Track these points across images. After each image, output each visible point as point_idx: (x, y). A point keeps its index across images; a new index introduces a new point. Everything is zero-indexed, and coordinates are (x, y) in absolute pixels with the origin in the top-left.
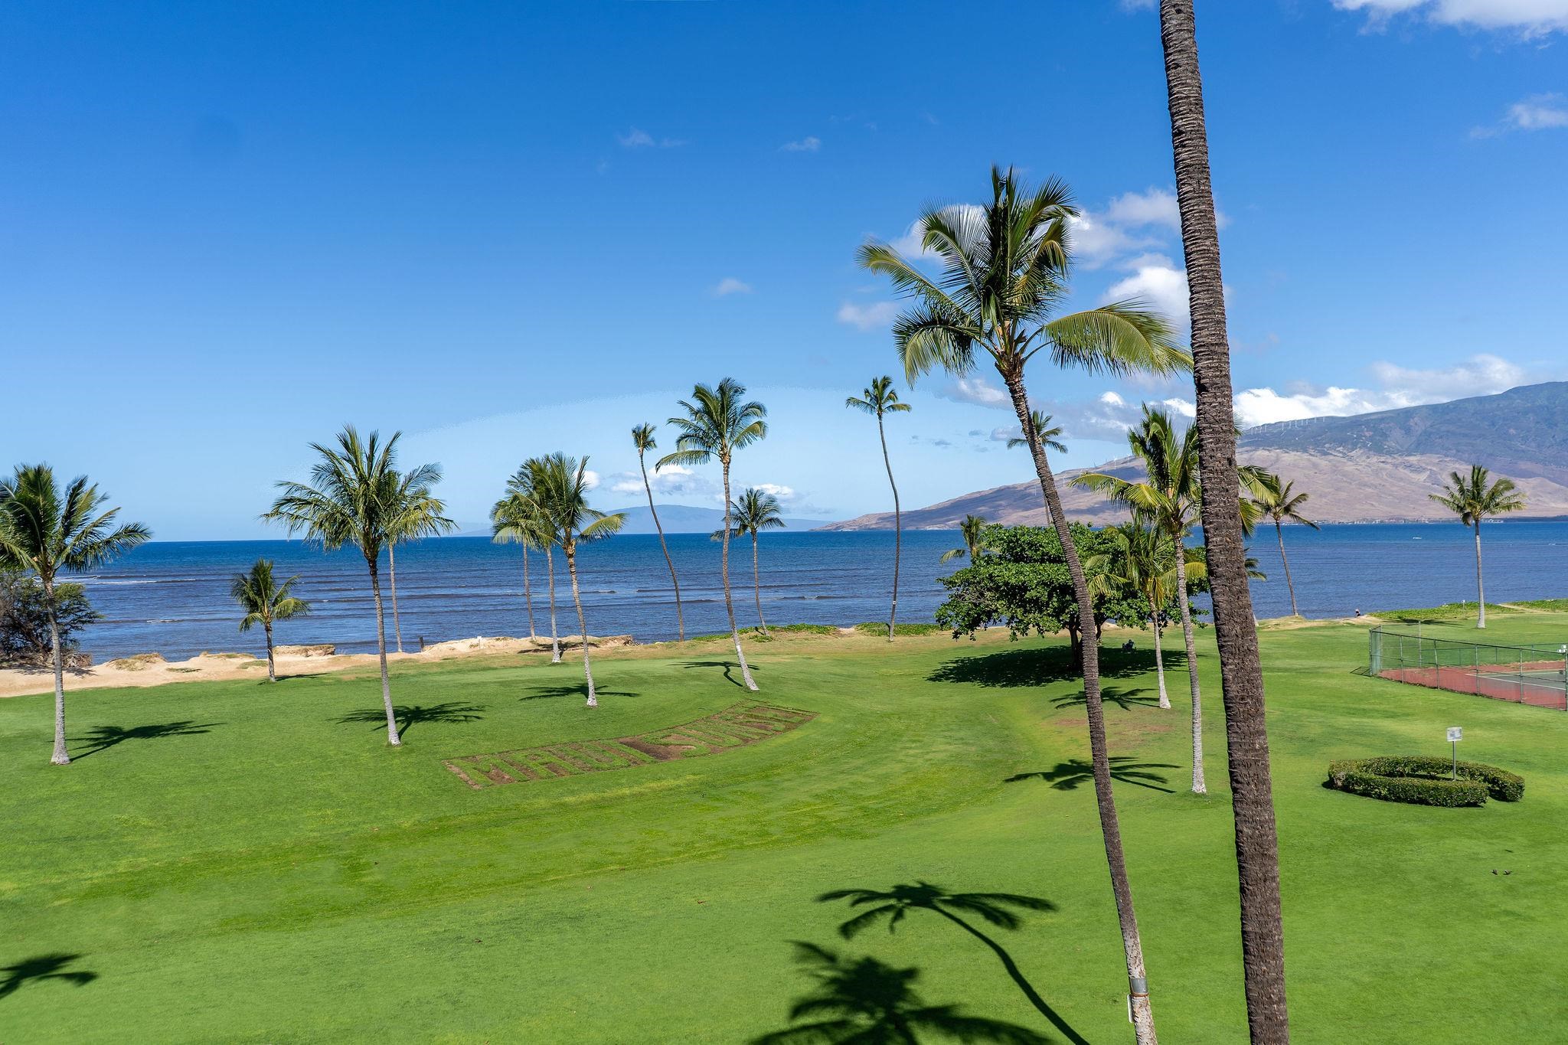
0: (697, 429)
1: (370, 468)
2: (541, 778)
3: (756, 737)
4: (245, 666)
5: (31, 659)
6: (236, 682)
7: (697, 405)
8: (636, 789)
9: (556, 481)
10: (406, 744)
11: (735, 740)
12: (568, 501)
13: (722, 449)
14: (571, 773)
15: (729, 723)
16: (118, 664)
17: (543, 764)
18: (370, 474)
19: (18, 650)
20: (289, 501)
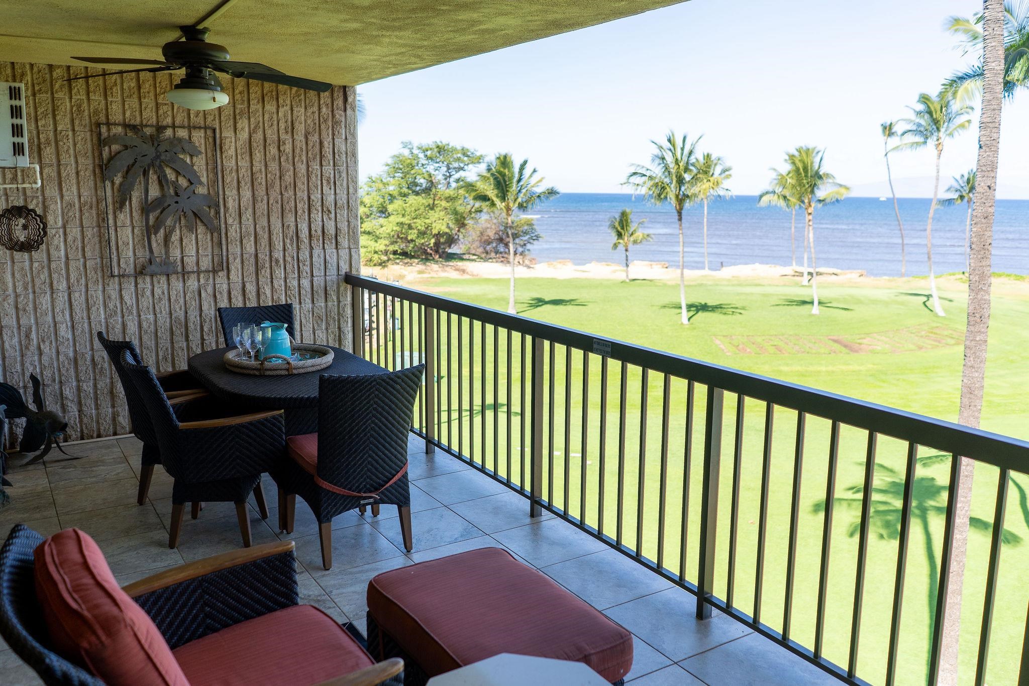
0: (919, 125)
1: (682, 154)
2: (770, 354)
3: (929, 347)
4: (614, 272)
5: (507, 258)
6: (608, 280)
7: (921, 107)
8: (830, 368)
9: (804, 163)
10: (692, 324)
11: (912, 347)
12: (811, 177)
13: (938, 140)
14: (789, 353)
15: (912, 335)
16: (549, 264)
17: (772, 345)
18: (682, 159)
19: (501, 253)
20: (635, 174)
